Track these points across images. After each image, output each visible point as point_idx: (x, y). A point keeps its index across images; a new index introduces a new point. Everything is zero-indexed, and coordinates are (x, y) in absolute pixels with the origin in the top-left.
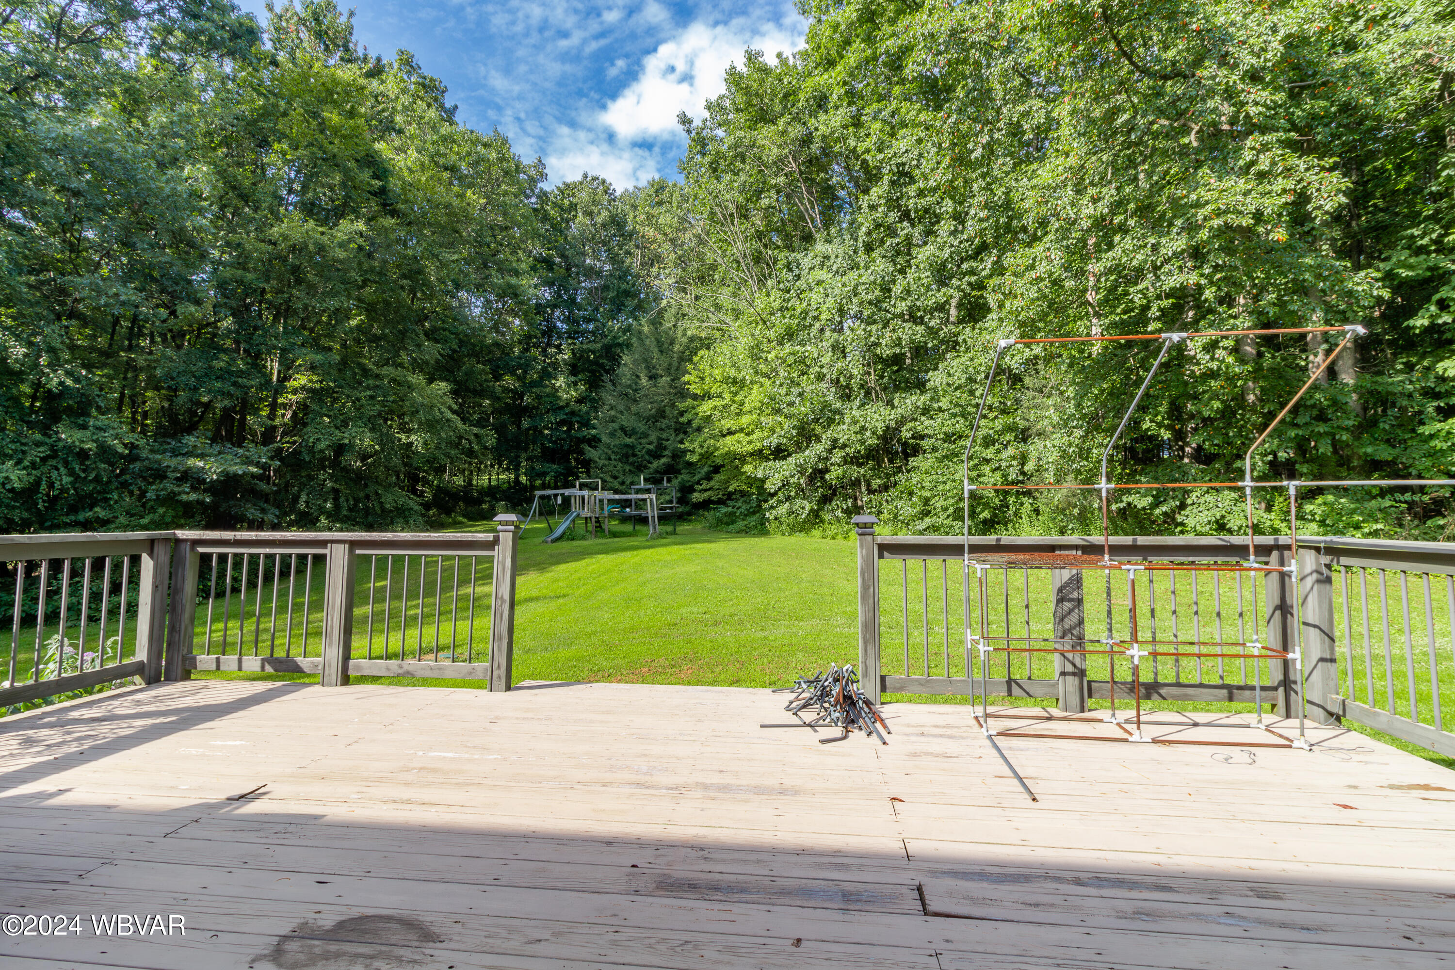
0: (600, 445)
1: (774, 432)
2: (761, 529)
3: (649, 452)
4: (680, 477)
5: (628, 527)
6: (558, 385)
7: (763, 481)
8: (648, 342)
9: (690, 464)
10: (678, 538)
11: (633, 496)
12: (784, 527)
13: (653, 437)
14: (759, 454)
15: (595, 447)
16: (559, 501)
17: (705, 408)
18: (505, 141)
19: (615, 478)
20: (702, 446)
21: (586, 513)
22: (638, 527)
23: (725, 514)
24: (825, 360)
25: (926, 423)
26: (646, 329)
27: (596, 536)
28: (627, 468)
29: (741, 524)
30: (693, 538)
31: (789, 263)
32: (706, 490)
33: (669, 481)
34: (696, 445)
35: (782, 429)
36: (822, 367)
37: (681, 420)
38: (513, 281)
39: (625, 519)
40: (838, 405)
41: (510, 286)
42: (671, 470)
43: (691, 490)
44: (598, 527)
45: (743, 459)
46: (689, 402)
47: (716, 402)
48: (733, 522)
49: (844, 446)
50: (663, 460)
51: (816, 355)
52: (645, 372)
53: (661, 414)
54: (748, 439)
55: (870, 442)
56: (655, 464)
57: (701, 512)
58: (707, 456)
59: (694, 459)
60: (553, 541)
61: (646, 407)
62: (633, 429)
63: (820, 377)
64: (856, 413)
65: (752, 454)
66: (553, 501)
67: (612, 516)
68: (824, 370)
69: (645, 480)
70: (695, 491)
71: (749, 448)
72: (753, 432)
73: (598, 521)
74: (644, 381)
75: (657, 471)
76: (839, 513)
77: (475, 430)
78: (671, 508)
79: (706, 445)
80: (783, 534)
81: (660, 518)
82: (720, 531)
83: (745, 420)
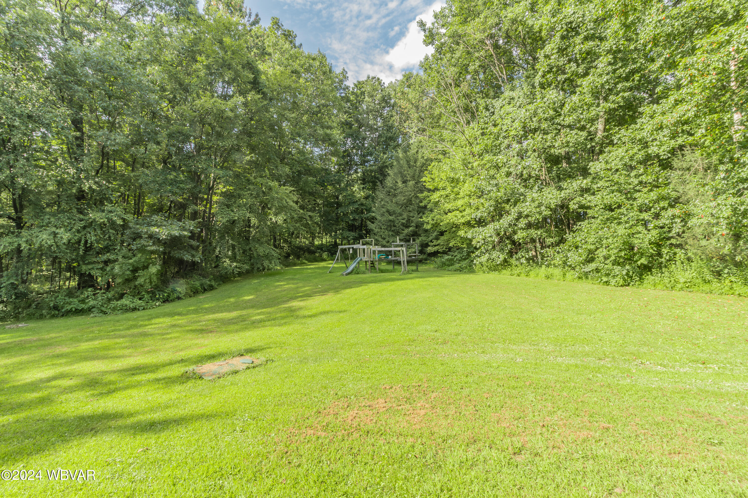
0: (376, 222)
1: (478, 209)
2: (470, 269)
3: (403, 224)
4: (420, 238)
5: (390, 267)
6: (354, 189)
7: (471, 240)
8: (402, 162)
9: (426, 231)
10: (419, 274)
11: (392, 249)
12: (485, 268)
13: (405, 216)
14: (468, 224)
15: (373, 223)
16: (351, 252)
17: (435, 197)
18: (324, 56)
19: (384, 239)
20: (433, 220)
21: (366, 258)
22: (396, 267)
23: (447, 260)
24: (513, 162)
25: (589, 198)
26: (401, 155)
27: (371, 272)
28: (391, 233)
29: (457, 266)
30: (428, 274)
31: (487, 106)
32: (435, 246)
33: (414, 240)
34: (430, 219)
35: (484, 207)
36: (509, 168)
37: (421, 204)
38: (328, 131)
39: (389, 262)
40: (522, 190)
41: (327, 135)
42: (415, 235)
43: (427, 245)
44: (373, 266)
45: (457, 227)
46: (425, 193)
47: (443, 193)
48: (452, 265)
49: (527, 216)
50: (411, 229)
51: (505, 161)
52: (400, 179)
53: (410, 201)
54: (461, 214)
55: (545, 213)
56: (406, 231)
57: (433, 258)
58: (436, 225)
59: (429, 227)
60: (347, 274)
61: (401, 199)
62: (394, 211)
63: (508, 174)
64: (535, 195)
65: (464, 224)
66: (347, 252)
67: (380, 260)
68: (511, 170)
69: (400, 240)
70: (429, 246)
71: (462, 220)
72: (464, 210)
73: (372, 263)
74: (400, 184)
75: (407, 235)
76: (523, 261)
77: (310, 213)
78: (415, 256)
79: (435, 219)
80: (484, 272)
81: (408, 262)
82: (445, 270)
83: (460, 203)
